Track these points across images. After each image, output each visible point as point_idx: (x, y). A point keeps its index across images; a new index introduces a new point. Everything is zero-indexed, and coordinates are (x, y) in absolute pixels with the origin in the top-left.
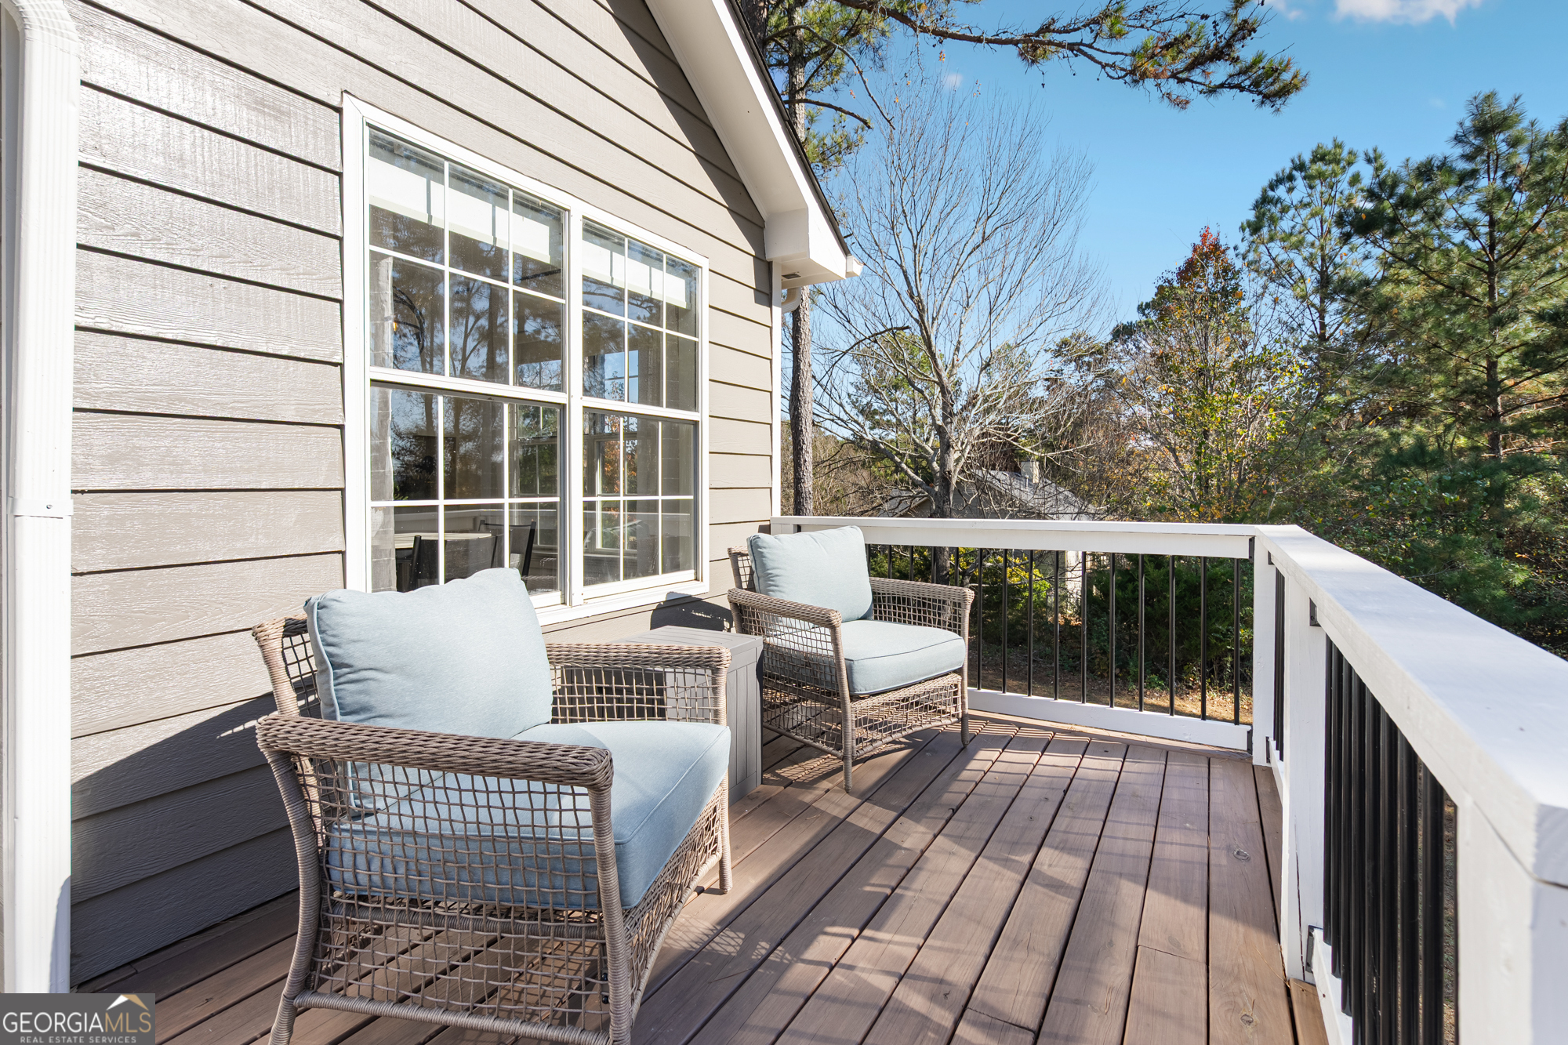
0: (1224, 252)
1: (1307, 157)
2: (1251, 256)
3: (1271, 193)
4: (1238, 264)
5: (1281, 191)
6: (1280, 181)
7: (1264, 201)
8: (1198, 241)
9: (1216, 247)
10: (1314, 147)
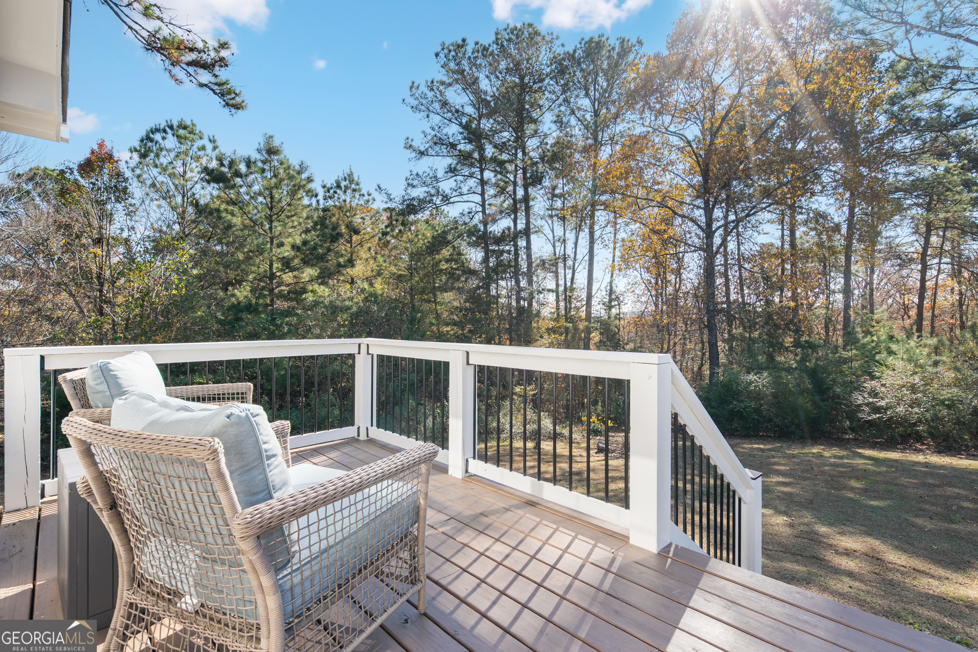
0: (117, 162)
1: (175, 124)
2: (138, 172)
3: (151, 135)
4: (128, 174)
5: (158, 137)
6: (157, 130)
7: (148, 138)
8: (96, 147)
9: (111, 157)
10: (180, 120)
